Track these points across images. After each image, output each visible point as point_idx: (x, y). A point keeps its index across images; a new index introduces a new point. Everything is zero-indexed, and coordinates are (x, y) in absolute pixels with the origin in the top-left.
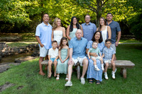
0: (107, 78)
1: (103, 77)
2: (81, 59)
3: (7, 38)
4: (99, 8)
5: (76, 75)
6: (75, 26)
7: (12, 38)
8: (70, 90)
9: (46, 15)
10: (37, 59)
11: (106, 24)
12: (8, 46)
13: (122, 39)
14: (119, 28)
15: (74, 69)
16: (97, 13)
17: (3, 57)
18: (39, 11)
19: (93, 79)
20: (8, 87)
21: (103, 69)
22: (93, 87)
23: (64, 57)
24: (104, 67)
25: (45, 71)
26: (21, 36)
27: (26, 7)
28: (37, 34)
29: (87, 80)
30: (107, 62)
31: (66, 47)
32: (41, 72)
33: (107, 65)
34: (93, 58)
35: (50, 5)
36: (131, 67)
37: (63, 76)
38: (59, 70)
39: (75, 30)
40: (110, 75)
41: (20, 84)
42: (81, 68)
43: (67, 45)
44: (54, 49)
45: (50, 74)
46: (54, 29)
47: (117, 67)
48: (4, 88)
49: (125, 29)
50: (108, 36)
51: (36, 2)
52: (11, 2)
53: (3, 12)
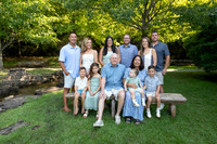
1: (145, 114)
2: (116, 91)
3: (29, 63)
4: (146, 25)
5: (110, 111)
7: (35, 63)
8: (100, 131)
9: (73, 35)
10: (62, 91)
11: (150, 46)
12: (28, 74)
13: (172, 65)
15: (108, 103)
16: (143, 31)
17: (21, 87)
18: (69, 28)
19: (131, 118)
20: (20, 126)
21: (144, 104)
22: (131, 127)
23: (94, 89)
25: (71, 107)
26: (46, 60)
27: (54, 24)
28: (61, 58)
29: (124, 119)
30: (149, 95)
31: (98, 76)
32: (66, 108)
33: (150, 99)
34: (131, 89)
35: (84, 20)
36: (182, 102)
37: (93, 113)
38: (87, 105)
39: (110, 53)
40: (153, 113)
41: (37, 123)
42: (117, 103)
43: (99, 72)
44: (82, 77)
45: (76, 111)
46: (83, 52)
47: (162, 102)
48: (15, 128)
49: (177, 52)
50: (152, 62)
51: (66, 18)
52: (34, 18)
53: (24, 30)
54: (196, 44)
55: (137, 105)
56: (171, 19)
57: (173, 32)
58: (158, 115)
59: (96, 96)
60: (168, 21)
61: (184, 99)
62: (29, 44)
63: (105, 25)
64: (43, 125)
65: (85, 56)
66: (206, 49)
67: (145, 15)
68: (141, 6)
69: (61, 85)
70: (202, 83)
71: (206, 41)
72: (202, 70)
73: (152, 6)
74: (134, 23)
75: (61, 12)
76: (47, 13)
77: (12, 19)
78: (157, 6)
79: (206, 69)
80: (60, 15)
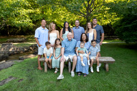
0: (92, 71)
2: (71, 56)
3: (15, 39)
4: (89, 14)
5: (68, 69)
6: (67, 29)
7: (18, 40)
8: (61, 82)
9: (44, 21)
10: (37, 57)
12: (14, 46)
13: (105, 39)
14: (102, 31)
15: (66, 64)
16: (87, 18)
17: (10, 55)
18: (40, 17)
20: (11, 80)
21: (89, 64)
22: (81, 79)
24: (90, 62)
25: (43, 67)
26: (26, 37)
27: (30, 14)
28: (36, 36)
29: (76, 73)
30: (92, 58)
33: (93, 61)
35: (49, 12)
36: (112, 62)
40: (95, 69)
41: (21, 78)
42: (72, 63)
47: (100, 62)
48: (7, 81)
49: (108, 31)
51: (38, 10)
52: (17, 10)
53: (11, 18)
54: (120, 26)
55: (84, 65)
56: (105, 11)
57: (106, 18)
58: (98, 70)
59: (59, 59)
60: (102, 12)
61: (113, 60)
62: (14, 27)
63: (63, 15)
64: (25, 78)
65: (51, 34)
66: (126, 29)
67: (88, 8)
68: (86, 2)
69: (36, 53)
70: (124, 50)
71: (126, 24)
72: (124, 42)
73: (93, 2)
74: (81, 13)
75: (35, 7)
76: (26, 7)
77: (3, 11)
78: (96, 2)
79: (126, 41)
80: (34, 8)
